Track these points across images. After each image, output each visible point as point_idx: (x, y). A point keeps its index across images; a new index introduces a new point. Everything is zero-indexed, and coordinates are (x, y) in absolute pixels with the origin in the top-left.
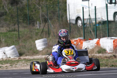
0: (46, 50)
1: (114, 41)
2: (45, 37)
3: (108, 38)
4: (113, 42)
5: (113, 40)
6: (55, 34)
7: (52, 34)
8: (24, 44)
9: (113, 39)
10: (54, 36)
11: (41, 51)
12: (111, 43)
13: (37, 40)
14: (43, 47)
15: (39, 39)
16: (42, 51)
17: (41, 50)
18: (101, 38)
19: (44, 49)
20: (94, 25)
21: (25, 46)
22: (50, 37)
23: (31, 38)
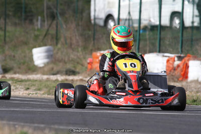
0: (51, 66)
1: (168, 61)
2: (51, 45)
3: (158, 55)
4: (165, 62)
5: (167, 58)
6: (68, 41)
7: (62, 39)
8: (13, 54)
9: (166, 56)
10: (66, 43)
11: (40, 68)
12: (163, 63)
13: (35, 47)
14: (46, 61)
15: (40, 46)
16: (43, 67)
17: (42, 65)
18: (146, 53)
19: (46, 64)
20: (137, 31)
21: (14, 56)
22: (59, 46)
23: (26, 43)
